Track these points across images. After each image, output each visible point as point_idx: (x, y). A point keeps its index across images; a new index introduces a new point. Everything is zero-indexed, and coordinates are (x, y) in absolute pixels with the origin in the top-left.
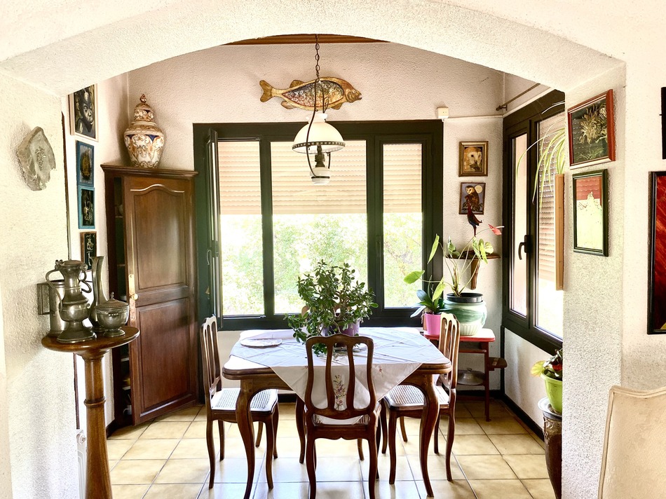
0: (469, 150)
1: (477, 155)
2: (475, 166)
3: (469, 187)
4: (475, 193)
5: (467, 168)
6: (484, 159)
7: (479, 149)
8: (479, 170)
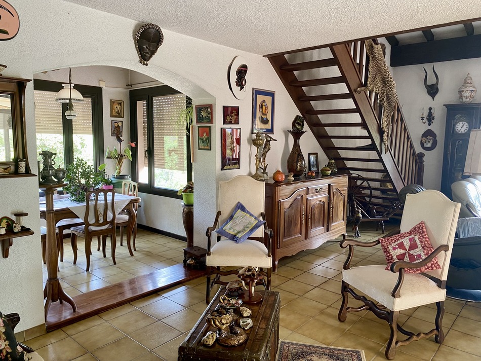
0: (115, 104)
1: (119, 107)
2: (118, 112)
3: (115, 123)
4: (118, 126)
5: (114, 113)
6: (122, 109)
7: (120, 104)
8: (119, 115)
